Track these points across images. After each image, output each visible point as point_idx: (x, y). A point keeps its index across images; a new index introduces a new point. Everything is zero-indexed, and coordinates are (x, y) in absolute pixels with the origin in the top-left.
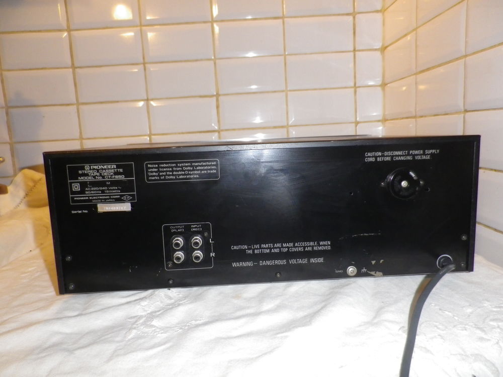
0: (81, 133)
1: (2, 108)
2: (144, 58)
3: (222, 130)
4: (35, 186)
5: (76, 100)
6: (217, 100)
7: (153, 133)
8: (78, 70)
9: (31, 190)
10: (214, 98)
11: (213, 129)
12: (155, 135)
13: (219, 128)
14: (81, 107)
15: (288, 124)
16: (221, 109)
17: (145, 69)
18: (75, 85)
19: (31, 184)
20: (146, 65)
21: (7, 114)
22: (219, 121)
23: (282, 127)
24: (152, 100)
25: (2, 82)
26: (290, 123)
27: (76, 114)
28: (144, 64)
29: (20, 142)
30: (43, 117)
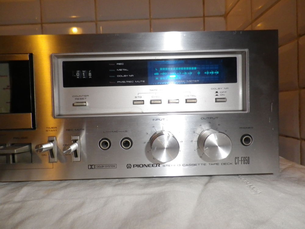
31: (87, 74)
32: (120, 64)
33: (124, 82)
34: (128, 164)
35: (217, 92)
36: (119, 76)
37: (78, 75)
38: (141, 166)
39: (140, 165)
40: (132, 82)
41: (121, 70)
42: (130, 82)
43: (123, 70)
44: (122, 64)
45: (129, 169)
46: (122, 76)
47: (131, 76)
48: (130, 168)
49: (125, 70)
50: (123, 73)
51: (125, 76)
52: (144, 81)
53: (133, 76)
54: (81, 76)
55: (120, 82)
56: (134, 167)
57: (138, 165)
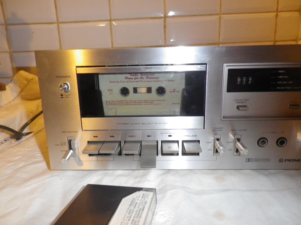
1: (2, 25)
4: (28, 84)
5: (57, 20)
6: (165, 21)
9: (26, 87)
10: (163, 20)
11: (160, 45)
13: (165, 44)
14: (61, 25)
15: (219, 42)
16: (167, 28)
19: (25, 82)
21: (6, 29)
22: (165, 39)
24: (114, 20)
25: (2, 5)
27: (57, 31)
29: (16, 52)
30: (33, 32)
31: (247, 81)
32: (281, 71)
33: (283, 88)
34: (281, 159)
36: (279, 83)
37: (239, 80)
39: (291, 160)
40: (291, 88)
41: (281, 77)
42: (288, 88)
43: (283, 77)
44: (284, 71)
46: (281, 83)
47: (291, 82)
48: (282, 162)
49: (286, 77)
51: (285, 82)
53: (292, 82)
54: (242, 81)
55: (279, 88)
56: (285, 161)
57: (289, 160)
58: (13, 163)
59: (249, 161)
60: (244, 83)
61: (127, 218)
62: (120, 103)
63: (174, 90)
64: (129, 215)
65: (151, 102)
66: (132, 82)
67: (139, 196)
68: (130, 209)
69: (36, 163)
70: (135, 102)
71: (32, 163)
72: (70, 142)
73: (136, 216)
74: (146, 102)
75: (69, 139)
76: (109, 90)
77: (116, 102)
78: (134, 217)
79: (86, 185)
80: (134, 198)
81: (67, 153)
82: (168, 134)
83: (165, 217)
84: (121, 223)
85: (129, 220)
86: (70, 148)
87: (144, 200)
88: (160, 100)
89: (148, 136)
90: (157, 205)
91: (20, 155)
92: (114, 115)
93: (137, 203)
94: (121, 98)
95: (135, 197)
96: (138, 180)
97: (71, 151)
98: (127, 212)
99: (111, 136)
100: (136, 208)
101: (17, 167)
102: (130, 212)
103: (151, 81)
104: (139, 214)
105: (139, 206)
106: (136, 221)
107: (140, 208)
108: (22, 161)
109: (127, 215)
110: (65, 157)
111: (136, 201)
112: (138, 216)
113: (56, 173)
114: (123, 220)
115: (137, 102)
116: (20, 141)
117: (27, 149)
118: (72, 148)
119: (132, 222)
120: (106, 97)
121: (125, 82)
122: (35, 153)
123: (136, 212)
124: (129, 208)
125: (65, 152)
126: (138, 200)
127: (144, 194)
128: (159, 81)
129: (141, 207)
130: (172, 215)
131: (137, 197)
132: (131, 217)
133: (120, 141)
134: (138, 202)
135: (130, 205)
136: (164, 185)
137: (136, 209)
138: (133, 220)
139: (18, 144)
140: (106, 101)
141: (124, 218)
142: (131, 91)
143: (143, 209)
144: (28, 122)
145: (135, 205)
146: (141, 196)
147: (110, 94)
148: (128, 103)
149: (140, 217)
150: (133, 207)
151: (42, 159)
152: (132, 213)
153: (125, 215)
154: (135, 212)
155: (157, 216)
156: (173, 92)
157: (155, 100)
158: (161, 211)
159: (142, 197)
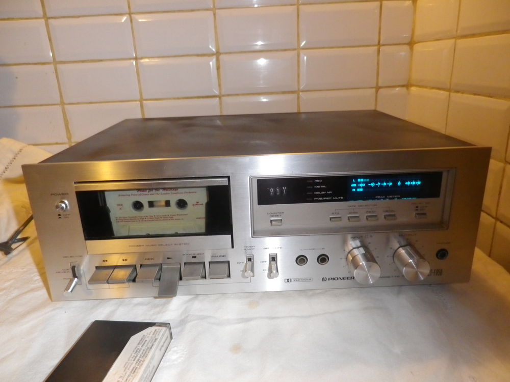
0: (61, 97)
2: (129, 7)
3: (223, 96)
4: (15, 159)
5: (53, 58)
6: (218, 60)
7: (144, 97)
8: (51, 21)
9: (11, 163)
10: (214, 58)
11: (212, 94)
12: (146, 100)
13: (220, 93)
14: (60, 66)
17: (131, 21)
18: (50, 40)
20: (132, 15)
22: (220, 85)
23: (292, 92)
24: (142, 58)
26: (302, 87)
27: (54, 75)
28: (130, 14)
30: (17, 78)
31: (282, 191)
32: (318, 181)
33: (321, 199)
34: (323, 278)
35: (417, 207)
36: (317, 193)
37: (272, 191)
38: (336, 279)
40: (330, 198)
41: (318, 187)
42: (328, 198)
43: (320, 187)
44: (321, 181)
45: (324, 282)
46: (319, 193)
47: (329, 193)
48: (326, 281)
49: (323, 187)
50: (320, 190)
51: (323, 193)
52: (342, 198)
53: (331, 192)
54: (275, 192)
55: (317, 199)
56: (329, 280)
57: (334, 279)
58: (4, 291)
59: (288, 281)
60: (278, 193)
61: (133, 358)
62: (133, 219)
63: (198, 202)
64: (135, 355)
65: (171, 218)
66: (146, 195)
67: (150, 333)
68: (138, 347)
69: (33, 290)
70: (151, 217)
71: (29, 291)
72: (73, 268)
73: (143, 355)
74: (165, 218)
75: (72, 265)
76: (118, 205)
77: (128, 218)
78: (140, 357)
79: (94, 321)
80: (144, 335)
81: (72, 281)
82: (191, 256)
83: (177, 353)
84: (125, 363)
85: (134, 360)
86: (75, 276)
87: (155, 337)
88: (182, 215)
89: (168, 258)
90: (172, 340)
91: (12, 279)
92: (126, 234)
93: (146, 341)
94: (135, 213)
95: (146, 334)
96: (158, 309)
97: (76, 279)
98: (134, 351)
99: (123, 260)
100: (144, 346)
101: (9, 298)
102: (137, 351)
103: (169, 194)
104: (146, 353)
105: (148, 344)
106: (141, 361)
107: (148, 346)
108: (15, 288)
109: (133, 355)
110: (67, 289)
111: (147, 339)
112: (144, 356)
113: (60, 304)
114: (129, 360)
115: (154, 217)
116: (10, 256)
117: (21, 270)
118: (77, 275)
119: (137, 362)
120: (115, 213)
121: (137, 195)
122: (32, 275)
123: (144, 351)
124: (136, 347)
125: (69, 280)
126: (148, 337)
127: (156, 330)
128: (178, 193)
129: (150, 345)
130: (186, 351)
131: (147, 334)
132: (137, 356)
133: (135, 265)
134: (148, 339)
135: (138, 344)
136: (187, 315)
137: (143, 348)
138: (138, 360)
139: (8, 261)
140: (116, 218)
141: (129, 358)
142: (146, 205)
143: (151, 348)
144: (19, 229)
145: (144, 343)
146: (152, 333)
147: (120, 209)
148: (142, 219)
149: (146, 357)
150: (141, 346)
151: (41, 284)
152: (139, 352)
153: (131, 355)
154: (142, 351)
155: (170, 352)
156: (196, 205)
157: (175, 215)
158: (175, 346)
159: (154, 334)
